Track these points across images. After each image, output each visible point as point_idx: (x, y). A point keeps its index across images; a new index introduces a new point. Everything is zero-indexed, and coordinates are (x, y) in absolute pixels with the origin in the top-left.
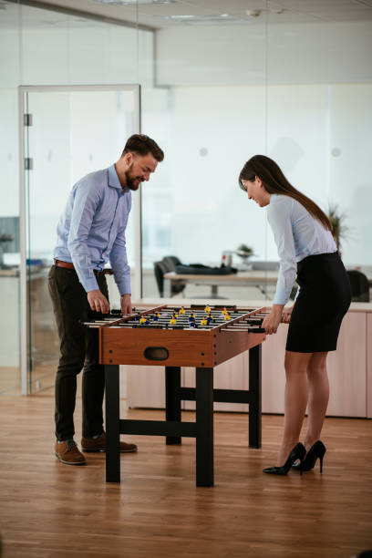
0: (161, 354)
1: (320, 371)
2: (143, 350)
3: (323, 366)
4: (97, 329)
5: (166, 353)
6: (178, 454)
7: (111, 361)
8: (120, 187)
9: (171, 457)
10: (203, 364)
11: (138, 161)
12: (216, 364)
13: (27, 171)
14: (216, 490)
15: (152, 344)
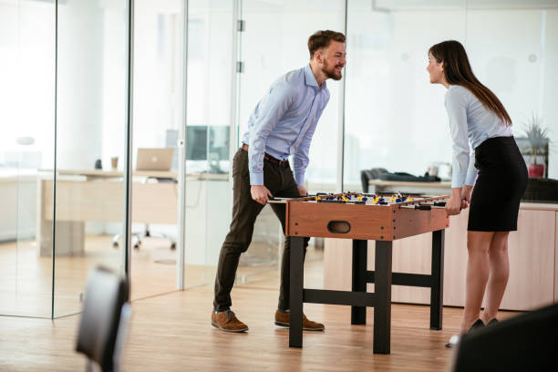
0: (343, 228)
1: (501, 252)
2: (327, 223)
3: (505, 248)
4: (285, 204)
5: (347, 226)
6: (364, 331)
7: (296, 233)
8: (317, 85)
9: (356, 333)
10: (382, 237)
11: (327, 53)
12: (394, 238)
13: (238, 73)
14: (391, 356)
15: (335, 218)
